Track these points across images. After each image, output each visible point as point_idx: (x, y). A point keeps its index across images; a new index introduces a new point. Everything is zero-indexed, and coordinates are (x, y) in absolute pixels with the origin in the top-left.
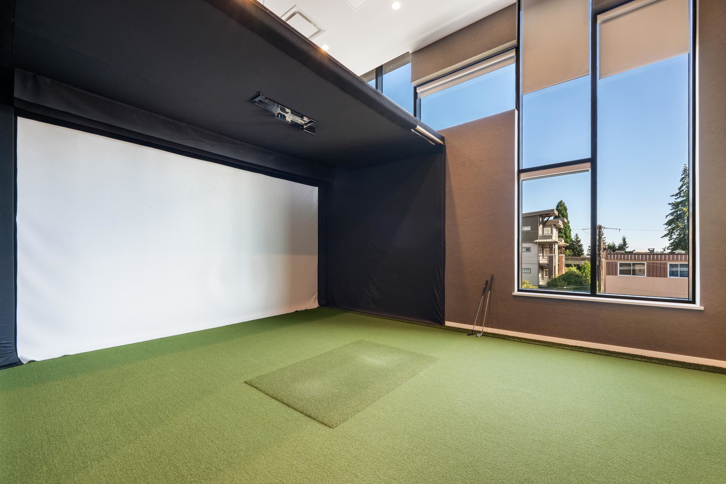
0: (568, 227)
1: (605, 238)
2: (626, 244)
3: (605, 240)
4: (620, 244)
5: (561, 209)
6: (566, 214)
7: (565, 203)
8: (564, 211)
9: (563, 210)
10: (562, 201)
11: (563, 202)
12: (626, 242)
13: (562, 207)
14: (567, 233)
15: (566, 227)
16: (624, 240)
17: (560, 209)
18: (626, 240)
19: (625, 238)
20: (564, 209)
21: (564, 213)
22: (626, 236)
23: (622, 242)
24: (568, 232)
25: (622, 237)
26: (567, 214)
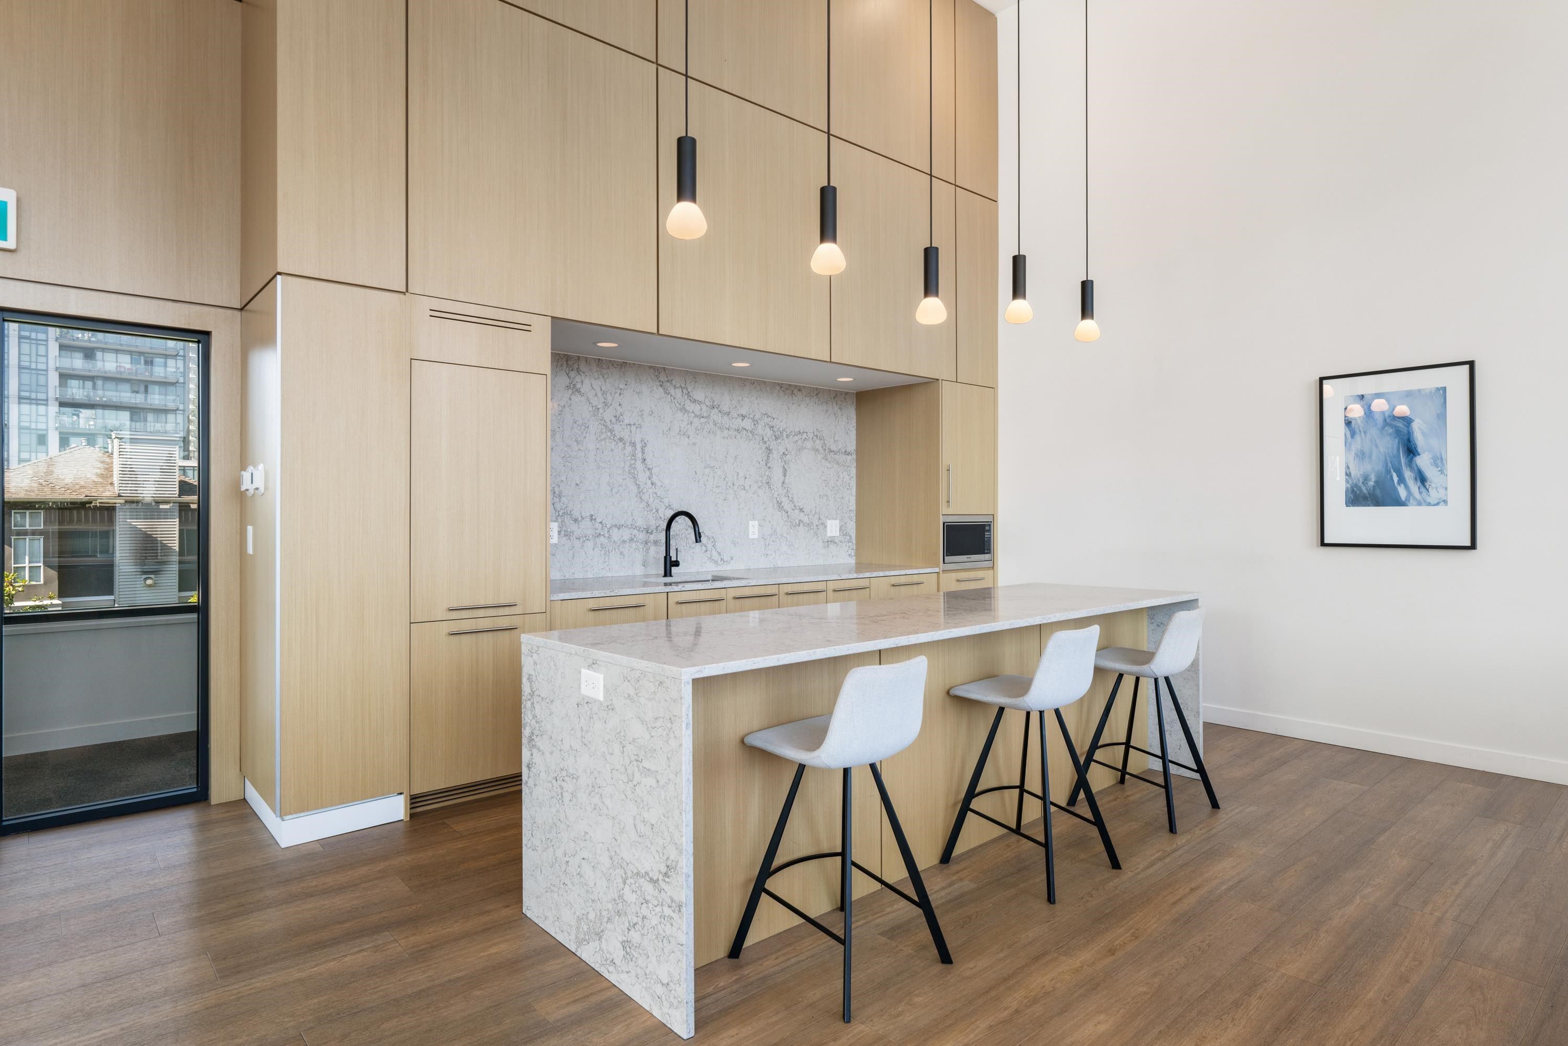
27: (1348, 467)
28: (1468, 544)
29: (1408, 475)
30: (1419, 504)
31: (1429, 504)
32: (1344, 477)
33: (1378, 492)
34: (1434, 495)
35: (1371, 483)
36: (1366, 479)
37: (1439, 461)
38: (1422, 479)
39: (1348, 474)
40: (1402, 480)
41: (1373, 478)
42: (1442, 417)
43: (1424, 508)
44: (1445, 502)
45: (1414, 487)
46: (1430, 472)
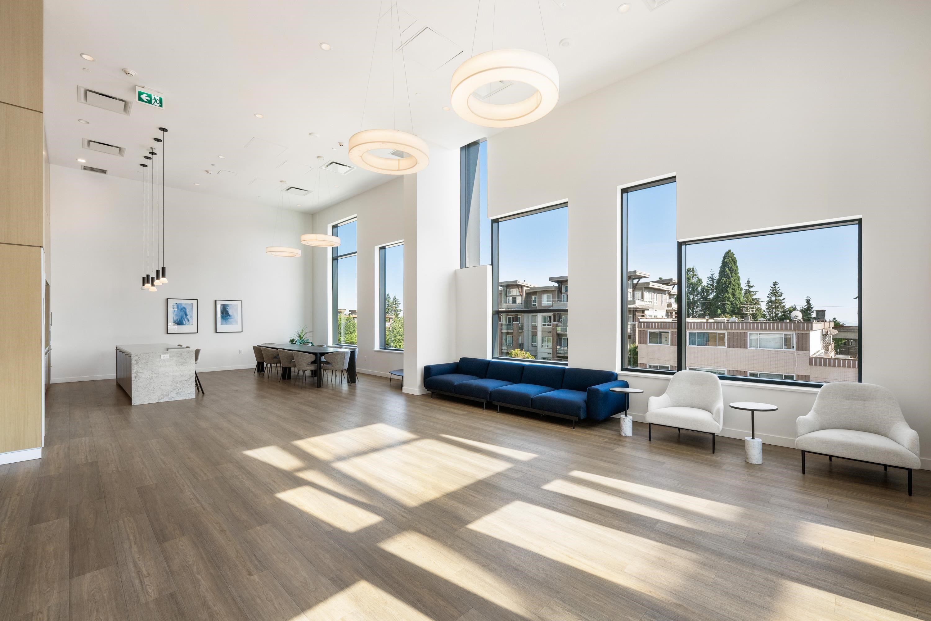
0: (737, 285)
1: (785, 299)
2: (812, 307)
3: (784, 302)
4: (804, 307)
5: (728, 262)
6: (735, 268)
7: (734, 253)
8: (732, 263)
9: (730, 262)
10: (730, 251)
11: (732, 252)
12: (811, 304)
13: (730, 258)
14: (736, 294)
15: (735, 286)
16: (808, 301)
17: (726, 262)
18: (810, 302)
19: (809, 299)
20: (732, 261)
21: (733, 267)
22: (810, 297)
23: (806, 304)
24: (738, 291)
25: (806, 298)
26: (737, 267)
27: (173, 317)
28: (197, 332)
29: (186, 319)
30: (188, 325)
31: (189, 325)
32: (172, 319)
33: (180, 323)
34: (190, 323)
35: (178, 321)
36: (177, 320)
37: (191, 317)
38: (188, 320)
39: (173, 319)
40: (184, 320)
41: (179, 320)
42: (192, 309)
43: (189, 326)
44: (193, 325)
45: (187, 322)
46: (190, 319)
